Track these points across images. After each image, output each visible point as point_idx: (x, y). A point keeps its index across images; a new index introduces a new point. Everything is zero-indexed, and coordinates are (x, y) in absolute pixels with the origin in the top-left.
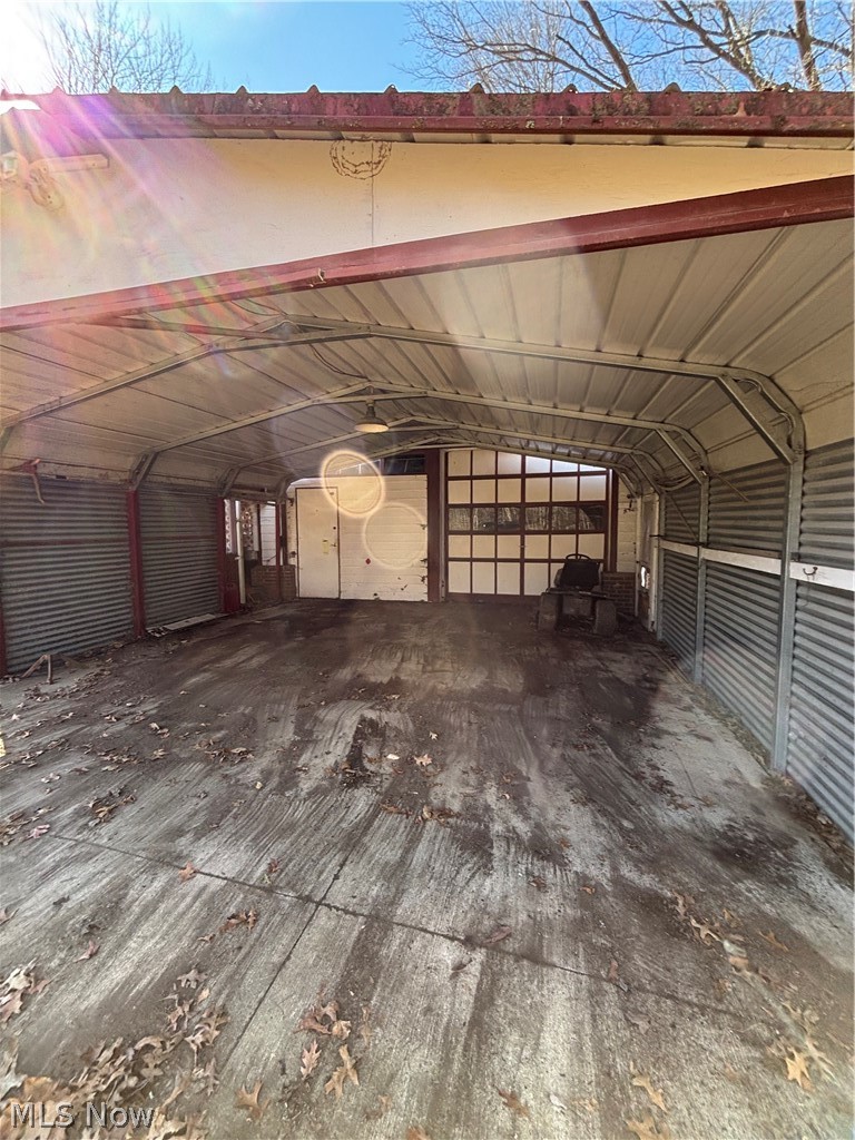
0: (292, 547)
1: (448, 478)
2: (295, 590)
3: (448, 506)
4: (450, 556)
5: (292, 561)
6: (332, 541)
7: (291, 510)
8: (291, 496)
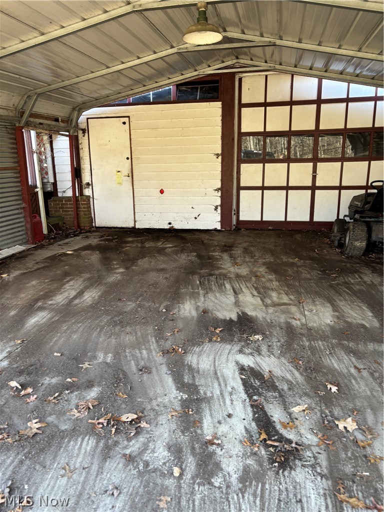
0: (86, 178)
1: (242, 106)
2: (91, 220)
3: (241, 135)
4: (242, 184)
5: (87, 192)
6: (126, 170)
7: (83, 141)
8: (83, 126)
